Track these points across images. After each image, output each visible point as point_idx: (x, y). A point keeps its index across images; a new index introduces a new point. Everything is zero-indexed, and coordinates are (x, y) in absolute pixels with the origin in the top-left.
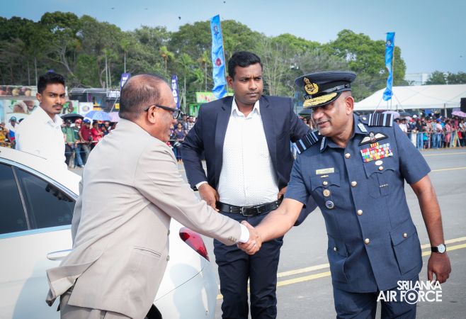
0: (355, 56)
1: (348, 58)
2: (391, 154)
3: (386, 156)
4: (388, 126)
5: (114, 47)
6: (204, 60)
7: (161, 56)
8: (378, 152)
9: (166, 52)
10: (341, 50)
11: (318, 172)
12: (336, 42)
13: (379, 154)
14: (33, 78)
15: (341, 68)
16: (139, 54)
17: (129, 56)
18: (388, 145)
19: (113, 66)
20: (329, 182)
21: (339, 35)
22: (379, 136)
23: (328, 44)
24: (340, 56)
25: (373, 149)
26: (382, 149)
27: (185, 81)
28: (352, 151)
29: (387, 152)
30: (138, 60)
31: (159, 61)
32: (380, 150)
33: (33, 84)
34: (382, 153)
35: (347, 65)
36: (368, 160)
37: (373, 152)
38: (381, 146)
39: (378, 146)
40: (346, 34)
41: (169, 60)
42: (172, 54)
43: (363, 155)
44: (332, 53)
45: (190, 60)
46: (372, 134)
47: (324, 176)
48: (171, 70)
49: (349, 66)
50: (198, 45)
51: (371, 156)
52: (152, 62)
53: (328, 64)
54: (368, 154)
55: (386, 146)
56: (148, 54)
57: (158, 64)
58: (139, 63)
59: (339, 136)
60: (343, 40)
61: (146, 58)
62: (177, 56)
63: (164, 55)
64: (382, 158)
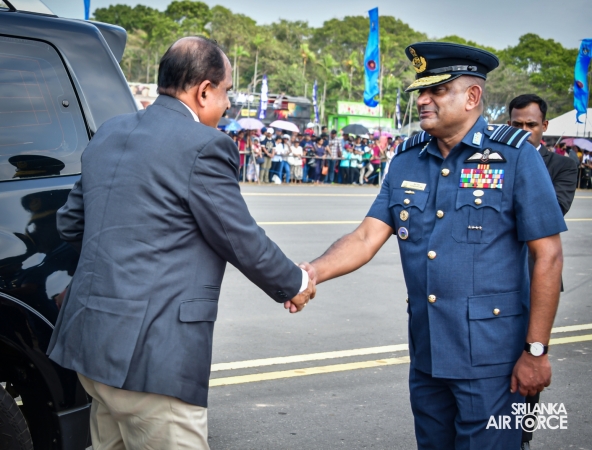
0: (539, 66)
1: (530, 69)
2: (500, 186)
3: (492, 186)
4: (513, 146)
5: (247, 42)
6: (350, 63)
7: (299, 56)
8: (484, 177)
9: (307, 51)
10: (522, 59)
11: (406, 184)
12: (516, 49)
13: (484, 181)
14: (151, 75)
15: (519, 81)
16: (275, 52)
17: (263, 54)
18: (501, 171)
19: (242, 64)
20: (412, 201)
21: (521, 40)
22: (495, 156)
23: (505, 50)
24: (520, 66)
25: (480, 172)
26: (491, 176)
27: (325, 87)
28: (452, 168)
29: (495, 181)
30: (273, 59)
31: (297, 62)
32: (487, 176)
33: (152, 82)
34: (489, 181)
35: (528, 78)
36: (466, 185)
37: (477, 176)
38: (490, 172)
39: (487, 170)
40: (531, 40)
41: (309, 61)
42: (312, 55)
43: (463, 176)
44: (510, 63)
45: (334, 63)
46: (487, 151)
47: (409, 192)
48: (309, 73)
49: (530, 80)
50: (345, 45)
51: (472, 181)
52: (288, 62)
53: (503, 75)
54: (469, 177)
55: (498, 173)
56: (285, 53)
57: (295, 66)
58: (273, 63)
59: (447, 140)
60: (527, 46)
61: (281, 58)
62: (318, 57)
63: (304, 55)
64: (486, 188)
